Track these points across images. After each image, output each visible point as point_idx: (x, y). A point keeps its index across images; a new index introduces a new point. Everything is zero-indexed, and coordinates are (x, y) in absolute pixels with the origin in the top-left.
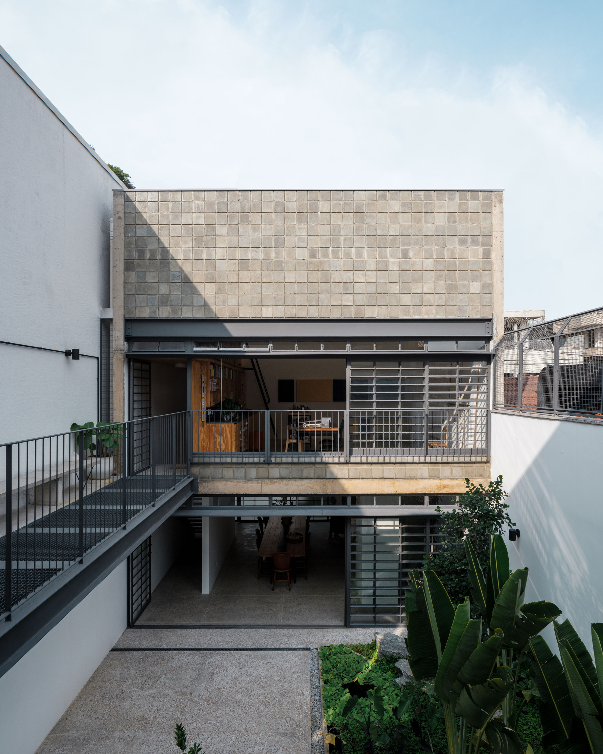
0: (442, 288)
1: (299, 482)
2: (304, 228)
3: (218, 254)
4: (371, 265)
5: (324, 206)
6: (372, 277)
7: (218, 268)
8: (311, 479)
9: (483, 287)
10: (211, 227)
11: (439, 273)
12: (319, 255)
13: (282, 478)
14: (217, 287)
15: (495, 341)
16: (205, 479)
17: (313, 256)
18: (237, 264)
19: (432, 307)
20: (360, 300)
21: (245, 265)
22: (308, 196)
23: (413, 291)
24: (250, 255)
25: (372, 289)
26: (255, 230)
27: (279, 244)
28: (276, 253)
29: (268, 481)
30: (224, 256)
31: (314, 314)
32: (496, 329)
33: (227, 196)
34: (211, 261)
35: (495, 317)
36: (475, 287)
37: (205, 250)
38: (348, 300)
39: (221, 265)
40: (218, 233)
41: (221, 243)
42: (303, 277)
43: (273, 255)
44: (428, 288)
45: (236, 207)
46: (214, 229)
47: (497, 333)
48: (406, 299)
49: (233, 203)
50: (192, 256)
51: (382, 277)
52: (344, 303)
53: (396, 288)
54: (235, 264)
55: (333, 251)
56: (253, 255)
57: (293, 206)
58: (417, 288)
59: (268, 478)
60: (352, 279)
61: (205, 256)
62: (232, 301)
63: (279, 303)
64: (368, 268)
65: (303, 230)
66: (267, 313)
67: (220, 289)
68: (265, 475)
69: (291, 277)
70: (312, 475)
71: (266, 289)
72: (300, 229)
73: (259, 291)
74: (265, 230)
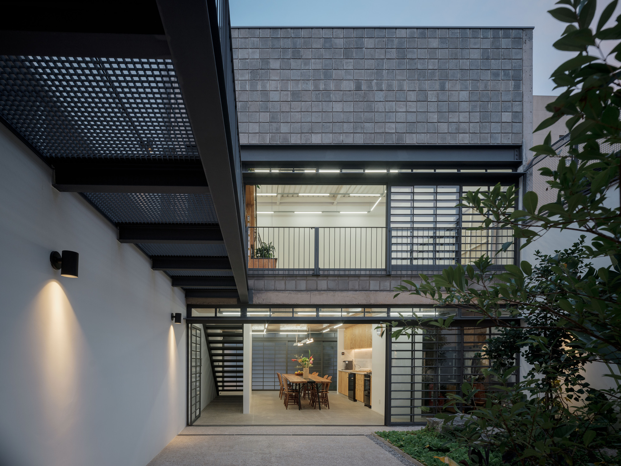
0: (476, 117)
1: (345, 294)
2: (351, 62)
3: (271, 85)
4: (412, 96)
5: (368, 43)
6: (413, 107)
7: (272, 99)
8: (356, 291)
9: (514, 117)
10: (265, 61)
11: (473, 103)
12: (364, 87)
13: (329, 290)
14: (271, 116)
15: (524, 165)
16: (260, 290)
17: (358, 88)
18: (290, 95)
19: (467, 135)
20: (401, 128)
21: (296, 96)
22: (354, 33)
23: (450, 120)
24: (301, 86)
25: (412, 118)
26: (305, 64)
27: (328, 77)
28: (325, 85)
29: (316, 292)
30: (277, 88)
31: (359, 140)
32: (526, 155)
33: (280, 33)
34: (265, 92)
35: (524, 143)
36: (507, 117)
37: (260, 83)
38: (391, 128)
39: (274, 96)
40: (272, 66)
41: (274, 76)
42: (350, 107)
43: (322, 87)
44: (463, 117)
45: (288, 43)
46: (268, 63)
47: (526, 158)
48: (443, 127)
49: (286, 39)
50: (248, 88)
51: (422, 107)
52: (387, 131)
53: (434, 117)
54: (287, 95)
55: (377, 84)
56: (303, 87)
57: (340, 43)
58: (454, 118)
59: (317, 290)
60: (394, 109)
61: (259, 88)
62: (284, 128)
63: (327, 131)
64: (408, 99)
65: (350, 64)
66: (316, 140)
67: (273, 118)
68: (314, 287)
69: (338, 107)
70: (357, 288)
71: (315, 118)
72: (347, 63)
73: (309, 120)
74: (315, 64)
